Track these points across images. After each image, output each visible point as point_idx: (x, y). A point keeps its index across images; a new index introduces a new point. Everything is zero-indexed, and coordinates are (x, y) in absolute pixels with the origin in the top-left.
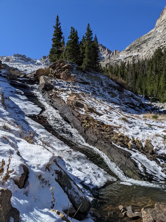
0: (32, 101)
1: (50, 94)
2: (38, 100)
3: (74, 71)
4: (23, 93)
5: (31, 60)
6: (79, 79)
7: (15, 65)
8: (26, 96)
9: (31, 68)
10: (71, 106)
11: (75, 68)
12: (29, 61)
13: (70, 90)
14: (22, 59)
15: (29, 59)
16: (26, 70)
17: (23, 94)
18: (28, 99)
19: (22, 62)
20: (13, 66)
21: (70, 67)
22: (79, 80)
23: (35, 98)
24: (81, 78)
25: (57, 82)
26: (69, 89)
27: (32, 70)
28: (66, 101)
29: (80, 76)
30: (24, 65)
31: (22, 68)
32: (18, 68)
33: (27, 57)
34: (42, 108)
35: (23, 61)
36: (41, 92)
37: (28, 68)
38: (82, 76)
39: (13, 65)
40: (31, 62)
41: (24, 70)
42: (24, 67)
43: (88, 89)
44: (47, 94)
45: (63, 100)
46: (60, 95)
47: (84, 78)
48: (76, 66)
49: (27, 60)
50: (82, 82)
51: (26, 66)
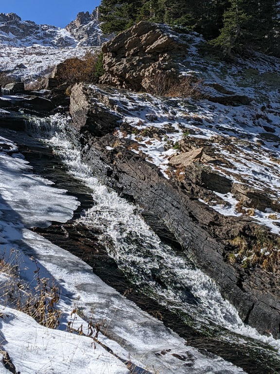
0: (45, 174)
1: (109, 148)
3: (190, 59)
4: (14, 148)
5: (38, 29)
6: (210, 85)
8: (26, 159)
9: (40, 58)
10: (183, 187)
11: (194, 48)
12: (32, 32)
13: (177, 128)
15: (31, 27)
16: (21, 66)
17: (14, 152)
18: (30, 167)
19: (8, 40)
21: (176, 46)
22: (211, 89)
24: (219, 82)
25: (130, 104)
26: (175, 125)
27: (41, 64)
28: (164, 168)
29: (214, 76)
30: (15, 50)
31: (7, 59)
33: (23, 22)
34: (80, 197)
35: (11, 36)
36: (76, 141)
37: (29, 57)
38: (222, 77)
40: (37, 36)
41: (15, 65)
42: (14, 57)
43: (245, 122)
44: (98, 147)
45: (153, 166)
46: (143, 149)
47: (227, 81)
48: (196, 42)
49: (24, 30)
50: (220, 96)
51: (22, 51)
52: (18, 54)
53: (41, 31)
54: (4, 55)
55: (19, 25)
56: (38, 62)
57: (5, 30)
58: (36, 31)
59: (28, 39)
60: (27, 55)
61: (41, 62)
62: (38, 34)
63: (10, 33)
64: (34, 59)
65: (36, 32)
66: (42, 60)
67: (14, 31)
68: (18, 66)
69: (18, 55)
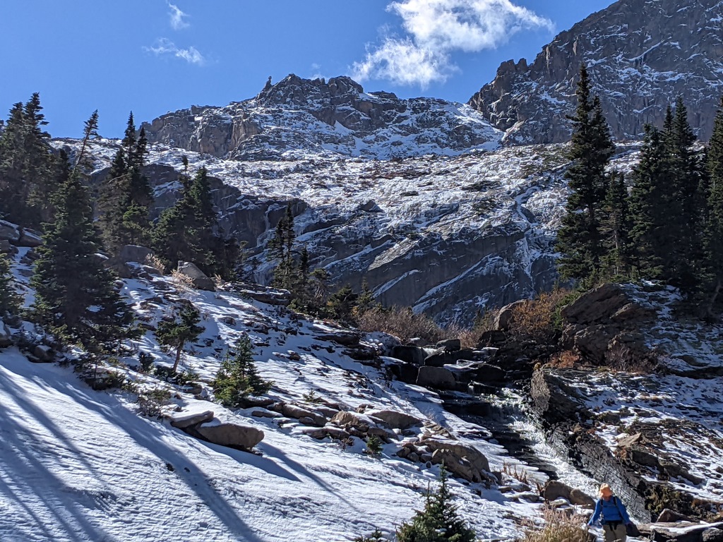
1: (571, 433)
2: (532, 452)
4: (490, 434)
5: (403, 109)
6: (680, 357)
7: (280, 174)
9: (411, 185)
10: (624, 463)
11: (668, 309)
12: (388, 118)
14: (327, 115)
15: (387, 107)
16: (370, 208)
17: (491, 438)
18: (506, 451)
19: (334, 140)
20: (269, 183)
22: (679, 362)
23: (524, 447)
27: (415, 199)
28: (613, 449)
29: (686, 346)
30: (354, 168)
31: (337, 192)
32: (309, 195)
33: (367, 95)
35: (340, 130)
37: (387, 184)
38: (696, 345)
39: (268, 174)
40: (400, 127)
41: (356, 205)
42: (352, 185)
43: (716, 397)
44: (560, 432)
45: (605, 448)
46: (598, 433)
47: (701, 349)
48: (669, 301)
49: (370, 114)
50: (690, 369)
51: (369, 169)
52: (361, 177)
53: (412, 113)
54: (329, 182)
55: (358, 105)
56: (408, 194)
57: (326, 119)
58: (399, 114)
59: (380, 134)
60: (381, 180)
61: (415, 194)
62: (405, 122)
63: (338, 124)
64: (398, 187)
65: (400, 117)
66: (417, 189)
67: (346, 119)
68: (362, 207)
69: (361, 180)
